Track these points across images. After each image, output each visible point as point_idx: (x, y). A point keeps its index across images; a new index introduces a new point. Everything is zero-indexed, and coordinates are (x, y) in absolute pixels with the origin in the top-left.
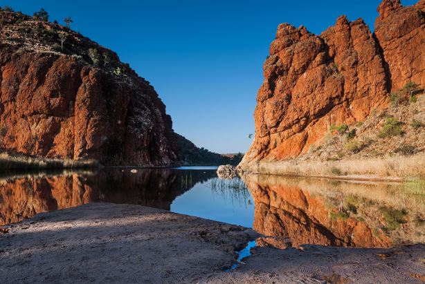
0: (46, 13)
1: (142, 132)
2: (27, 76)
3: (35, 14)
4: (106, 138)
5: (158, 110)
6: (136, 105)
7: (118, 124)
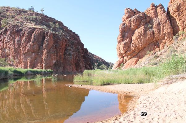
0: (33, 8)
1: (71, 58)
2: (24, 37)
3: (29, 9)
4: (55, 61)
5: (79, 47)
6: (69, 46)
7: (61, 55)
